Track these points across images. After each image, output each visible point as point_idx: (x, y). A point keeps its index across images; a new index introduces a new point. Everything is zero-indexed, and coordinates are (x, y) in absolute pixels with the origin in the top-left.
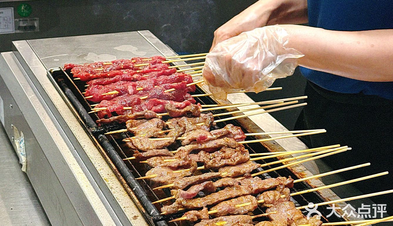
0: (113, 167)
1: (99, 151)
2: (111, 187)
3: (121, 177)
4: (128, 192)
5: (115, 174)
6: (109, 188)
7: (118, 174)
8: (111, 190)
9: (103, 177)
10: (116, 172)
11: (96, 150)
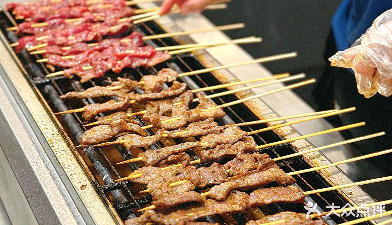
0: (58, 125)
1: (44, 107)
2: (56, 151)
3: (68, 137)
4: (75, 156)
5: (61, 134)
6: (54, 152)
7: (65, 134)
8: (56, 154)
9: (47, 138)
10: (62, 132)
11: (41, 105)
